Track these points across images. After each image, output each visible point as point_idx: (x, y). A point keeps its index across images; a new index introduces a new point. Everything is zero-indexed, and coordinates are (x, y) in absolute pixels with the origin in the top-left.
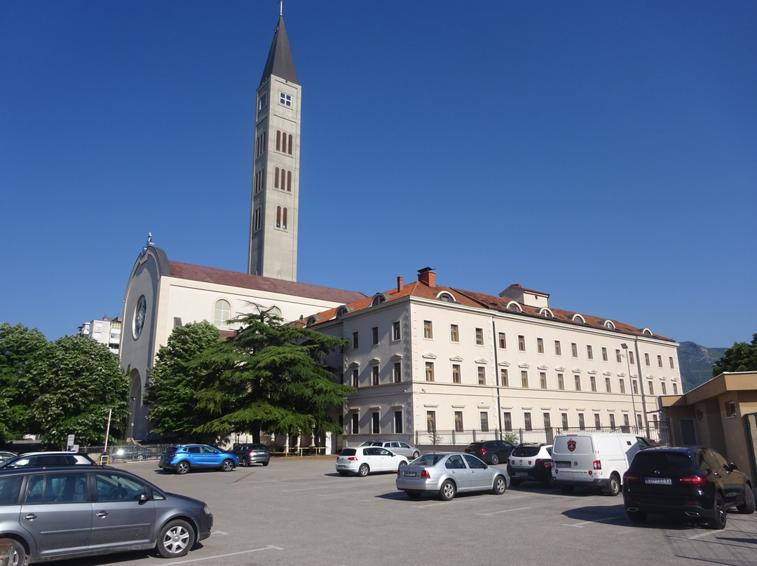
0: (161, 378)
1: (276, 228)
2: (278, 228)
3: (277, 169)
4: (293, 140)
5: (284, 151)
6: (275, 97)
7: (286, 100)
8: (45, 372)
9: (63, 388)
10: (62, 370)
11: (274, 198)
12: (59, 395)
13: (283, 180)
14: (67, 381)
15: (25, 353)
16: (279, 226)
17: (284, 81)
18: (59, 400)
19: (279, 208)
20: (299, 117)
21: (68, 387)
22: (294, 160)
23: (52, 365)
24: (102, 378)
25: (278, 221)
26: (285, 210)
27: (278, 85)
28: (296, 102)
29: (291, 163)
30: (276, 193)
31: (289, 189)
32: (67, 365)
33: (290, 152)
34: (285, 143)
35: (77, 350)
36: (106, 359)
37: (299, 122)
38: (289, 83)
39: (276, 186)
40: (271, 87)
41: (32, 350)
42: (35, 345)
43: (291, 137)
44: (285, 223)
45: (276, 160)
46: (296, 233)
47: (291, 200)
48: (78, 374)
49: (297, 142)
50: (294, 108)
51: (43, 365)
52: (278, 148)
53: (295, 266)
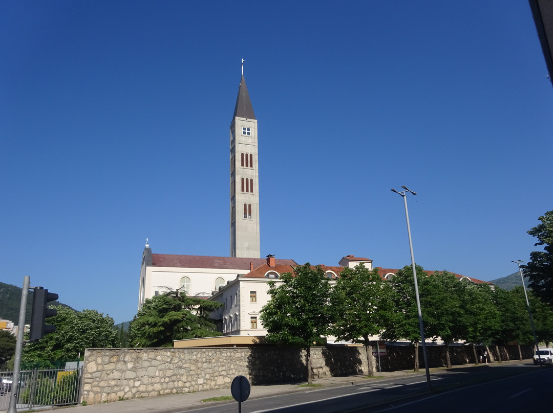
0: (137, 330)
1: (244, 219)
2: (245, 219)
3: (243, 179)
4: (253, 157)
5: (247, 166)
6: (239, 131)
7: (246, 131)
8: (68, 332)
9: (76, 340)
10: (76, 330)
11: (242, 198)
12: (74, 344)
13: (247, 185)
14: (78, 336)
15: (60, 321)
16: (245, 217)
17: (245, 119)
18: (74, 347)
19: (245, 205)
20: (257, 141)
21: (79, 339)
22: (254, 171)
23: (72, 327)
24: (97, 333)
25: (245, 213)
26: (250, 205)
27: (240, 122)
28: (254, 132)
29: (252, 173)
30: (243, 195)
31: (252, 191)
32: (79, 327)
33: (251, 166)
34: (247, 161)
35: (86, 318)
36: (101, 322)
37: (257, 144)
38: (248, 120)
39: (243, 190)
40: (236, 125)
41: (64, 319)
42: (65, 317)
43: (251, 156)
44: (250, 214)
45: (242, 172)
46: (258, 220)
47: (253, 199)
48: (84, 332)
49: (255, 158)
50: (253, 136)
51: (67, 328)
52: (243, 165)
53: (259, 243)
